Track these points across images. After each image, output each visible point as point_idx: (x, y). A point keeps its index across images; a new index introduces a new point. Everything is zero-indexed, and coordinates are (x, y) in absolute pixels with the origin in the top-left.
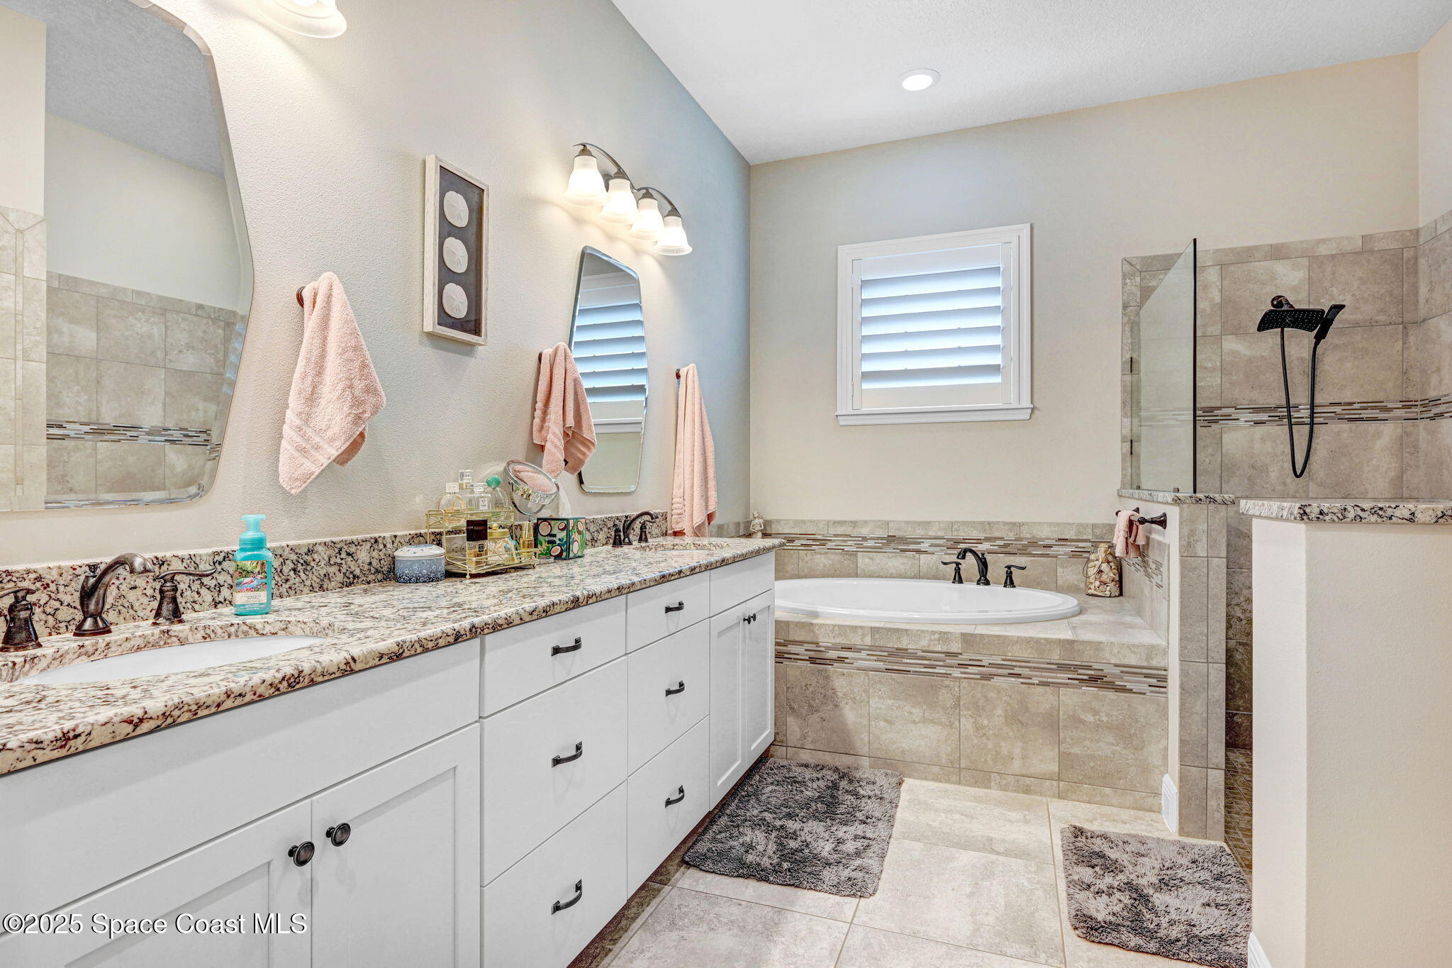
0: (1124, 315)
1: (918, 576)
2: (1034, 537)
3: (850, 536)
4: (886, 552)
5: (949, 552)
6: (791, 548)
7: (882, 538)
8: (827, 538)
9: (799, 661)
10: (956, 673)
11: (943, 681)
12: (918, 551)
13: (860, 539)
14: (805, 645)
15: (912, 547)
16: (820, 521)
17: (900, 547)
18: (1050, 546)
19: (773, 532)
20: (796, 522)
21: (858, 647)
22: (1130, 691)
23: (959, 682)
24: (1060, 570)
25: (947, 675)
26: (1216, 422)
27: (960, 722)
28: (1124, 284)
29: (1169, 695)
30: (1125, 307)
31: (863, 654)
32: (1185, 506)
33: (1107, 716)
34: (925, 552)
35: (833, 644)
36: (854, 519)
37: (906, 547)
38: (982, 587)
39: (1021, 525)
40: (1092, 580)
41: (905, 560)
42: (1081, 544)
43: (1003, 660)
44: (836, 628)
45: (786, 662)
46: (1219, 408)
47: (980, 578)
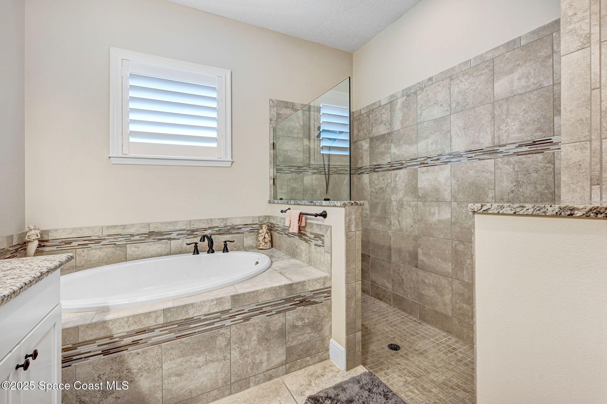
0: (270, 123)
1: (170, 254)
2: (233, 225)
3: (120, 235)
4: (148, 242)
5: (188, 237)
6: (69, 248)
7: (145, 234)
8: (102, 238)
9: (90, 358)
10: (228, 323)
11: (219, 331)
12: (170, 239)
13: (129, 236)
14: (97, 341)
15: (165, 237)
16: (96, 227)
17: (157, 238)
18: (240, 228)
19: (49, 239)
20: (74, 230)
21: (151, 328)
22: (317, 303)
23: (230, 328)
24: (245, 239)
25: (221, 327)
26: (301, 172)
27: (230, 354)
28: (270, 110)
29: (332, 300)
30: (271, 120)
31: (157, 332)
32: (347, 207)
33: (307, 319)
34: (174, 239)
35: (128, 332)
36: (123, 223)
37: (162, 238)
38: (211, 254)
39: (227, 219)
40: (261, 242)
41: (161, 245)
42: (254, 226)
43: (256, 306)
44: (131, 319)
45: (74, 364)
46: (302, 167)
47: (209, 249)
